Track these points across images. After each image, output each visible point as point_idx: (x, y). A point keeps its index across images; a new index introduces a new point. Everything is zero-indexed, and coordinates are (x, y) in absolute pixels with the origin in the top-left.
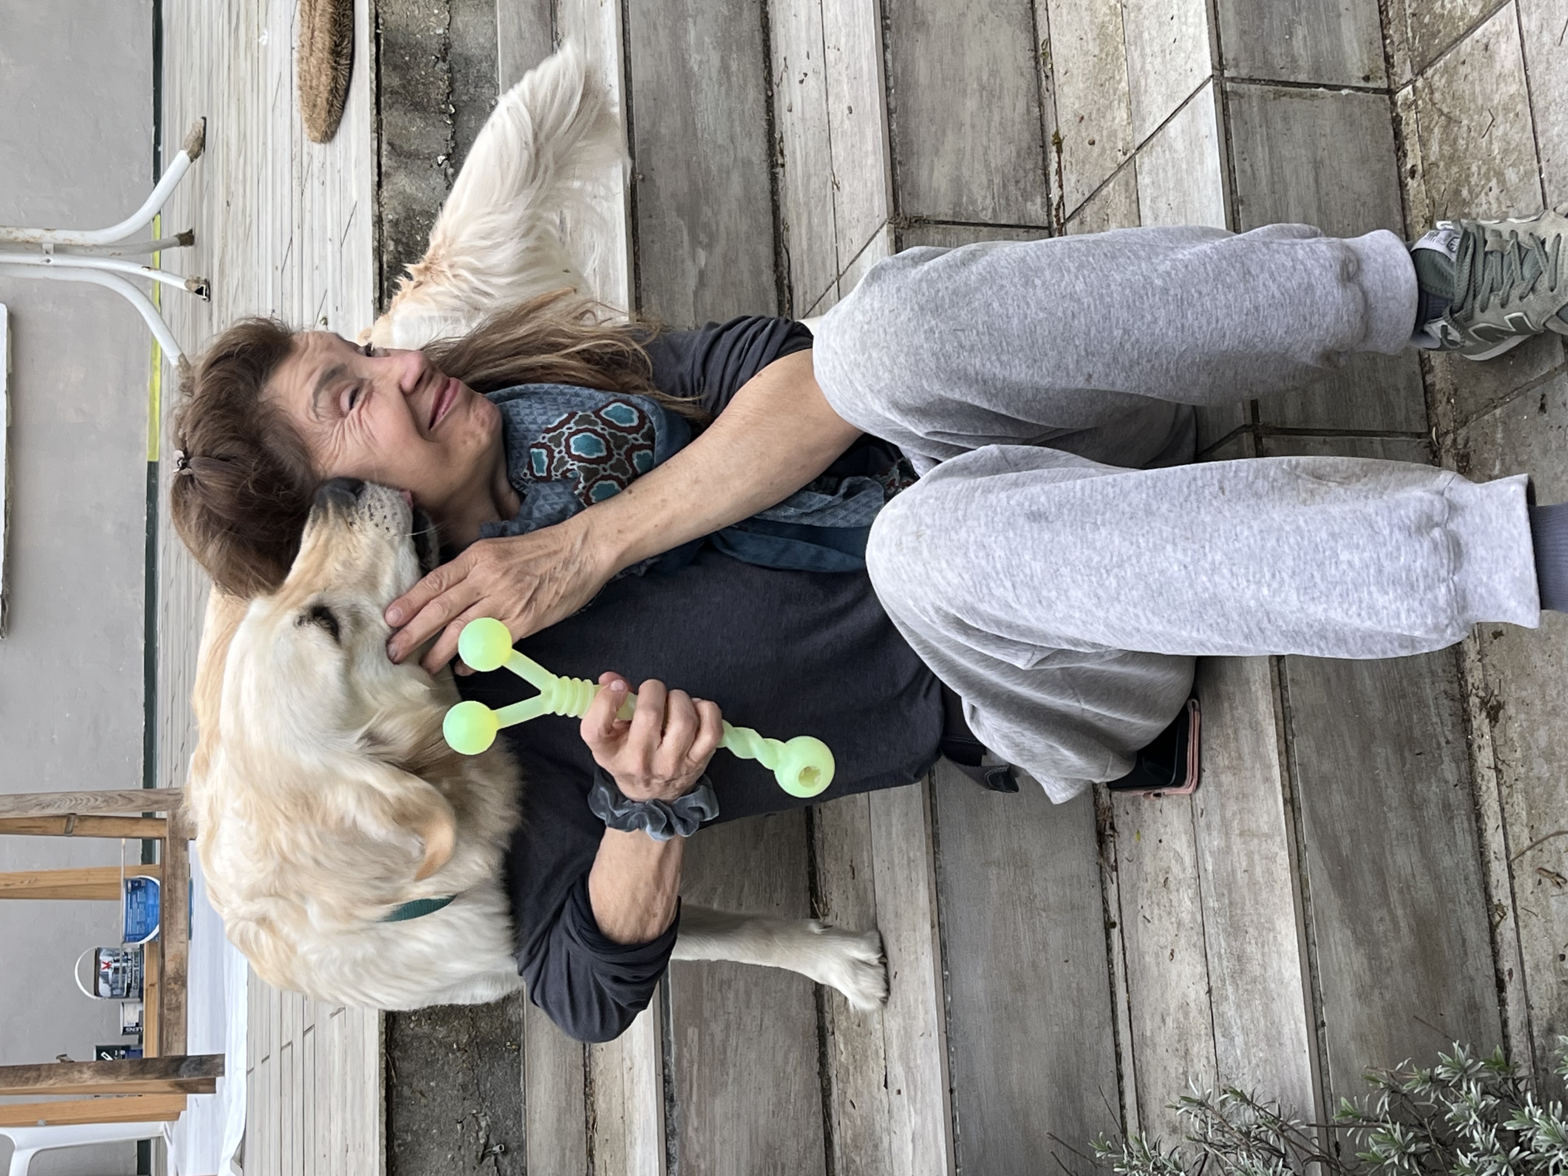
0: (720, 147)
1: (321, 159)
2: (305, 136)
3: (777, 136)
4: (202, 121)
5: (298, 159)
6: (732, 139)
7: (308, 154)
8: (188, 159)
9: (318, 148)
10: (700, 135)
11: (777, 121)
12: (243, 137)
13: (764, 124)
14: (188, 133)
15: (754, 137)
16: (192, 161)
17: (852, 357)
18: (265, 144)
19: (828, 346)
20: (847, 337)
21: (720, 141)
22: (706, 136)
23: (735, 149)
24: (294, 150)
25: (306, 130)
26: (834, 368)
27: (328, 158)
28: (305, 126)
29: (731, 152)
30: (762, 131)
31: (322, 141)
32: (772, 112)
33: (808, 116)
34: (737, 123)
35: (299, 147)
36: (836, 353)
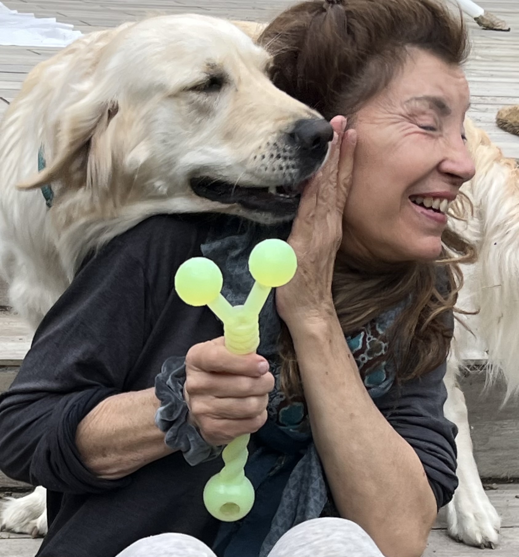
0: (487, 439)
1: (483, 119)
2: (500, 107)
3: (494, 485)
4: (507, 28)
5: (482, 101)
6: (492, 449)
7: (487, 109)
8: (477, 16)
9: (493, 117)
10: (497, 423)
11: (506, 486)
12: (496, 59)
13: (504, 475)
14: (498, 17)
15: (494, 467)
16: (475, 19)
17: (323, 548)
18: (492, 76)
19: (334, 530)
20: (341, 545)
21: (492, 439)
22: (497, 427)
23: (485, 451)
24: (489, 99)
25: (507, 108)
26: (317, 534)
27: (484, 125)
28: (510, 107)
29: (482, 448)
30: (498, 474)
31: (498, 120)
32: (513, 482)
33: (510, 510)
34: (506, 453)
35: (492, 102)
36: (328, 536)
